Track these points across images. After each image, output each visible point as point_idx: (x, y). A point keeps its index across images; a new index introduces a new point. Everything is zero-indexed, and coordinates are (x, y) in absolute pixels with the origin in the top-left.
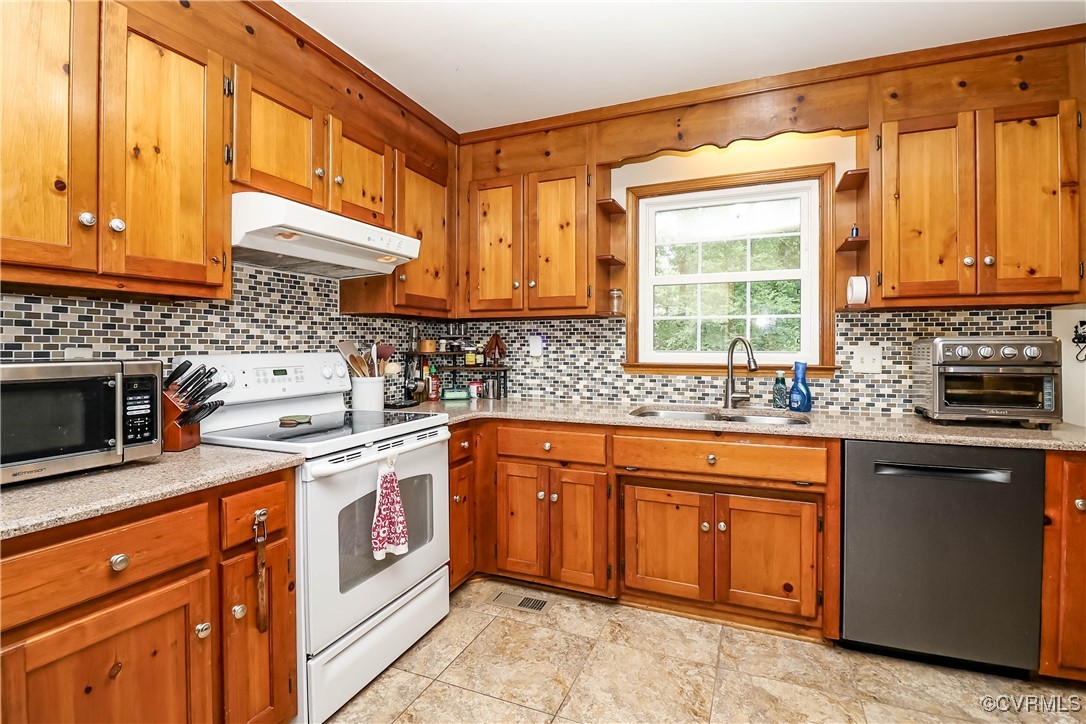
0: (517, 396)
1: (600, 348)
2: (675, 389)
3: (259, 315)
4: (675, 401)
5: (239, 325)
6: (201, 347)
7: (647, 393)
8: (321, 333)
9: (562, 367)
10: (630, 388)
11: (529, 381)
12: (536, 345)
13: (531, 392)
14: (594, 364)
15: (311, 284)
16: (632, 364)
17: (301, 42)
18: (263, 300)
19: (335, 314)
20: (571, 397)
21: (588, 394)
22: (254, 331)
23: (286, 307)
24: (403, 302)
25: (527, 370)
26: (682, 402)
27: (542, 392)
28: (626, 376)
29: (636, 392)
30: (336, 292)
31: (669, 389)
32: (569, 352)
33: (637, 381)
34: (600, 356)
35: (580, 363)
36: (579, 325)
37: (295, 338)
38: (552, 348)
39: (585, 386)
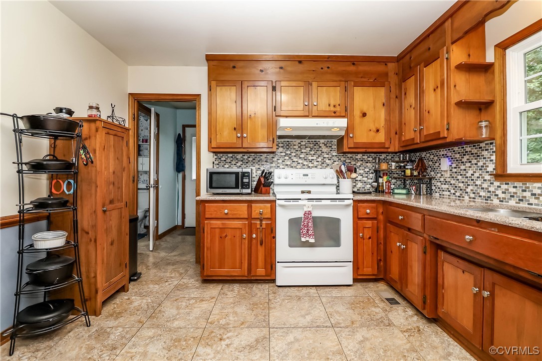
0: (437, 194)
1: (480, 164)
2: (532, 195)
3: (302, 156)
4: (532, 204)
5: (295, 159)
6: (283, 167)
7: (511, 196)
8: (328, 161)
9: (459, 177)
10: (499, 192)
11: (443, 186)
12: (445, 164)
13: (444, 193)
14: (477, 175)
15: (323, 143)
16: (502, 175)
17: (300, 62)
18: (303, 151)
19: (334, 154)
20: (464, 197)
21: (472, 196)
22: (300, 161)
23: (312, 152)
24: (352, 146)
25: (442, 179)
26: (538, 205)
27: (449, 193)
28: (497, 184)
29: (503, 196)
30: (335, 145)
31: (527, 194)
32: (463, 167)
33: (504, 187)
34: (480, 169)
35: (469, 175)
36: (468, 149)
37: (316, 163)
38: (454, 165)
39: (472, 190)
